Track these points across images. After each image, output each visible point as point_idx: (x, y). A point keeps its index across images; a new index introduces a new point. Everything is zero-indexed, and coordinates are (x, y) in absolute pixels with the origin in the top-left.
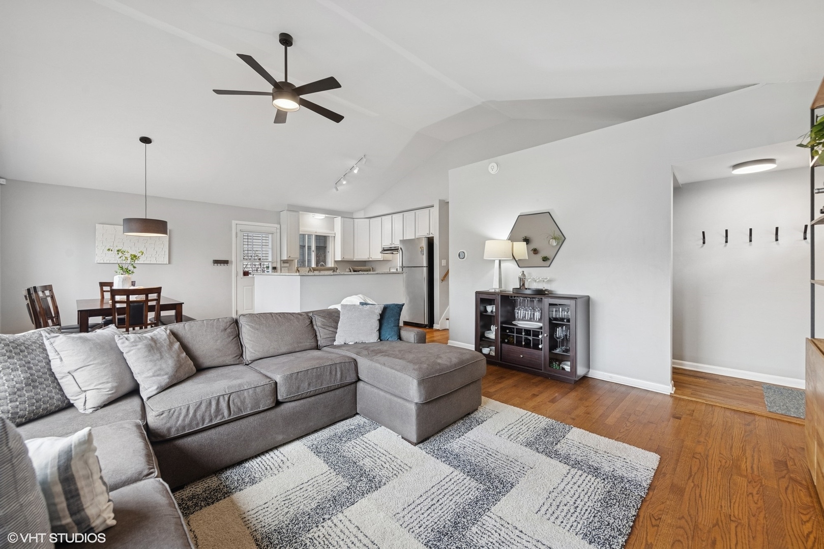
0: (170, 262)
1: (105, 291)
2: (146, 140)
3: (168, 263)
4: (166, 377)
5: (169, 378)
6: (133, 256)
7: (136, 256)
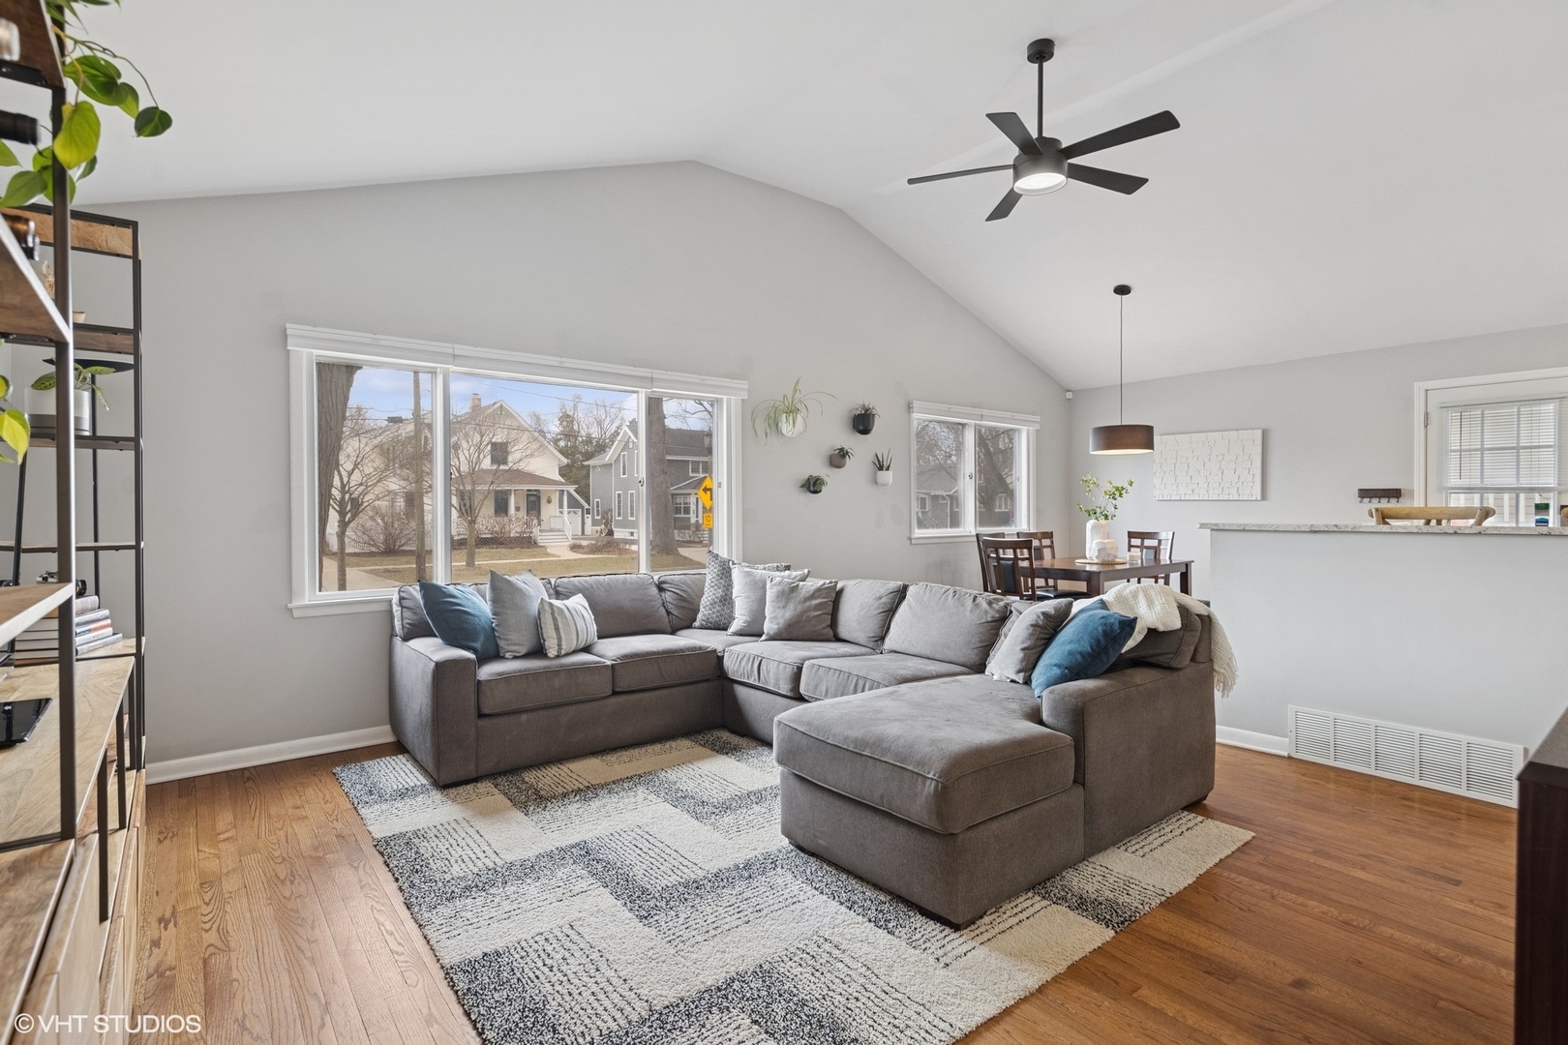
0: (1264, 497)
1: (1132, 546)
2: (1122, 290)
3: (1259, 498)
4: (776, 627)
5: (778, 629)
6: (1117, 489)
7: (1123, 488)
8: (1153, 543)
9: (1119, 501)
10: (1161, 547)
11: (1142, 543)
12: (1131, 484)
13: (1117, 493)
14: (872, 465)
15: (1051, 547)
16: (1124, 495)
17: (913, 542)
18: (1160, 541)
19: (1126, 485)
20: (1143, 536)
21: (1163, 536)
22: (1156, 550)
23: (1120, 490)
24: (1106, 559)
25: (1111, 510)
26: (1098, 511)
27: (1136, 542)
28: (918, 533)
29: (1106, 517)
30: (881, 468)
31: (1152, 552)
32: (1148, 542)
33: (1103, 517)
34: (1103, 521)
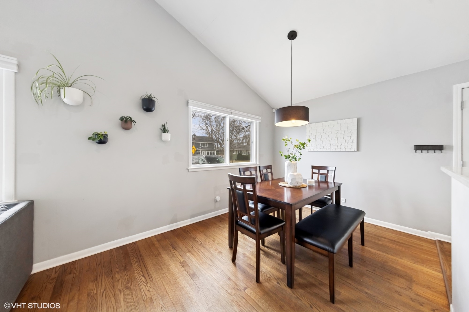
0: (358, 150)
6: (302, 144)
7: (305, 144)
8: (325, 172)
9: (303, 151)
10: (329, 174)
11: (319, 171)
12: (309, 141)
13: (302, 146)
14: (160, 131)
15: (271, 173)
16: (305, 147)
17: (190, 170)
18: (328, 171)
19: (306, 142)
20: (319, 168)
21: (329, 169)
22: (326, 176)
23: (303, 144)
24: (296, 185)
25: (298, 155)
26: (291, 156)
27: (316, 171)
28: (192, 166)
29: (296, 159)
30: (164, 132)
31: (324, 176)
32: (322, 171)
33: (293, 159)
34: (294, 162)
